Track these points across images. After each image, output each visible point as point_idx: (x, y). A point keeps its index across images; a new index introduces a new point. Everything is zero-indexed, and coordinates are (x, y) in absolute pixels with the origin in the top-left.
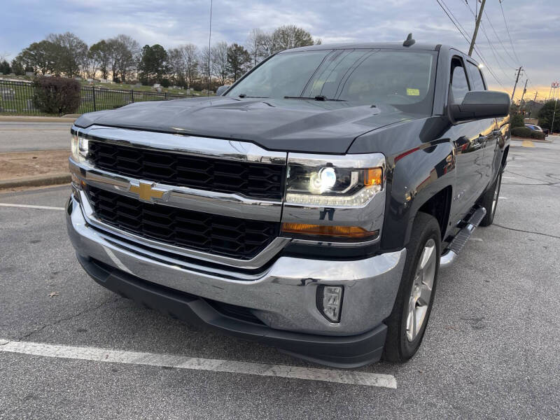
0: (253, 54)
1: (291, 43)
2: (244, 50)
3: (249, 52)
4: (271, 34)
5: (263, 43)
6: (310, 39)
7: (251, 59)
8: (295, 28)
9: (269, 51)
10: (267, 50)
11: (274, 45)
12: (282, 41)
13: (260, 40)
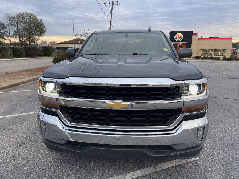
0: (7, 25)
1: (27, 20)
2: (2, 23)
3: (5, 24)
4: (15, 15)
5: (12, 19)
6: (36, 18)
7: (7, 27)
8: (28, 13)
9: (16, 24)
10: (15, 23)
11: (18, 21)
12: (22, 18)
13: (10, 18)
